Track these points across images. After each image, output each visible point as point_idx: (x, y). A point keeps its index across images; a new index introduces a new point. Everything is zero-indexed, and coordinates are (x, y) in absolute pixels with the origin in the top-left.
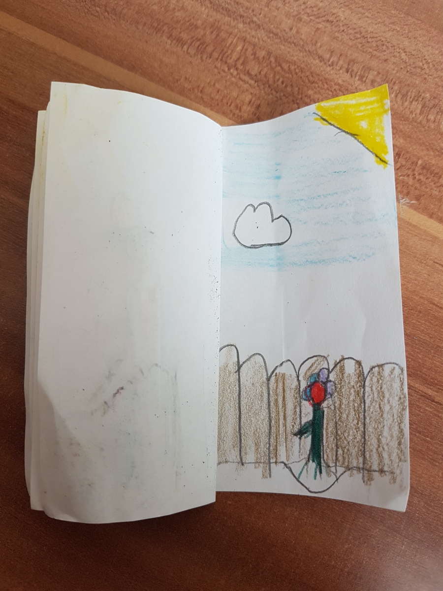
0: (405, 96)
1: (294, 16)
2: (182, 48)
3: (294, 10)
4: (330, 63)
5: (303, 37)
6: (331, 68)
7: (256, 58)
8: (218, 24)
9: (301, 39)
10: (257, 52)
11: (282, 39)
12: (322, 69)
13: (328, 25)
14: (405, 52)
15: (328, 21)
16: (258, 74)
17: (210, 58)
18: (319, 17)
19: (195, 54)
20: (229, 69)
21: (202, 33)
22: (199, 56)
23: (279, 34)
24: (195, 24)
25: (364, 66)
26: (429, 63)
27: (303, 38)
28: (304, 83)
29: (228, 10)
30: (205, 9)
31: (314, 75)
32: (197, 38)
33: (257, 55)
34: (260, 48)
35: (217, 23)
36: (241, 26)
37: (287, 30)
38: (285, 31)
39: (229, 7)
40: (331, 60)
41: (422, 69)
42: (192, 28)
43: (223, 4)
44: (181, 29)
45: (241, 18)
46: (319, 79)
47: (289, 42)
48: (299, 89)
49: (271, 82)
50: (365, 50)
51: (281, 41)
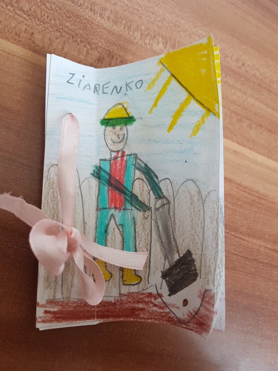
0: (129, 28)
6: (80, 7)
12: (74, 8)
25: (102, 7)
26: (142, 7)
31: (69, 12)
40: (79, 2)
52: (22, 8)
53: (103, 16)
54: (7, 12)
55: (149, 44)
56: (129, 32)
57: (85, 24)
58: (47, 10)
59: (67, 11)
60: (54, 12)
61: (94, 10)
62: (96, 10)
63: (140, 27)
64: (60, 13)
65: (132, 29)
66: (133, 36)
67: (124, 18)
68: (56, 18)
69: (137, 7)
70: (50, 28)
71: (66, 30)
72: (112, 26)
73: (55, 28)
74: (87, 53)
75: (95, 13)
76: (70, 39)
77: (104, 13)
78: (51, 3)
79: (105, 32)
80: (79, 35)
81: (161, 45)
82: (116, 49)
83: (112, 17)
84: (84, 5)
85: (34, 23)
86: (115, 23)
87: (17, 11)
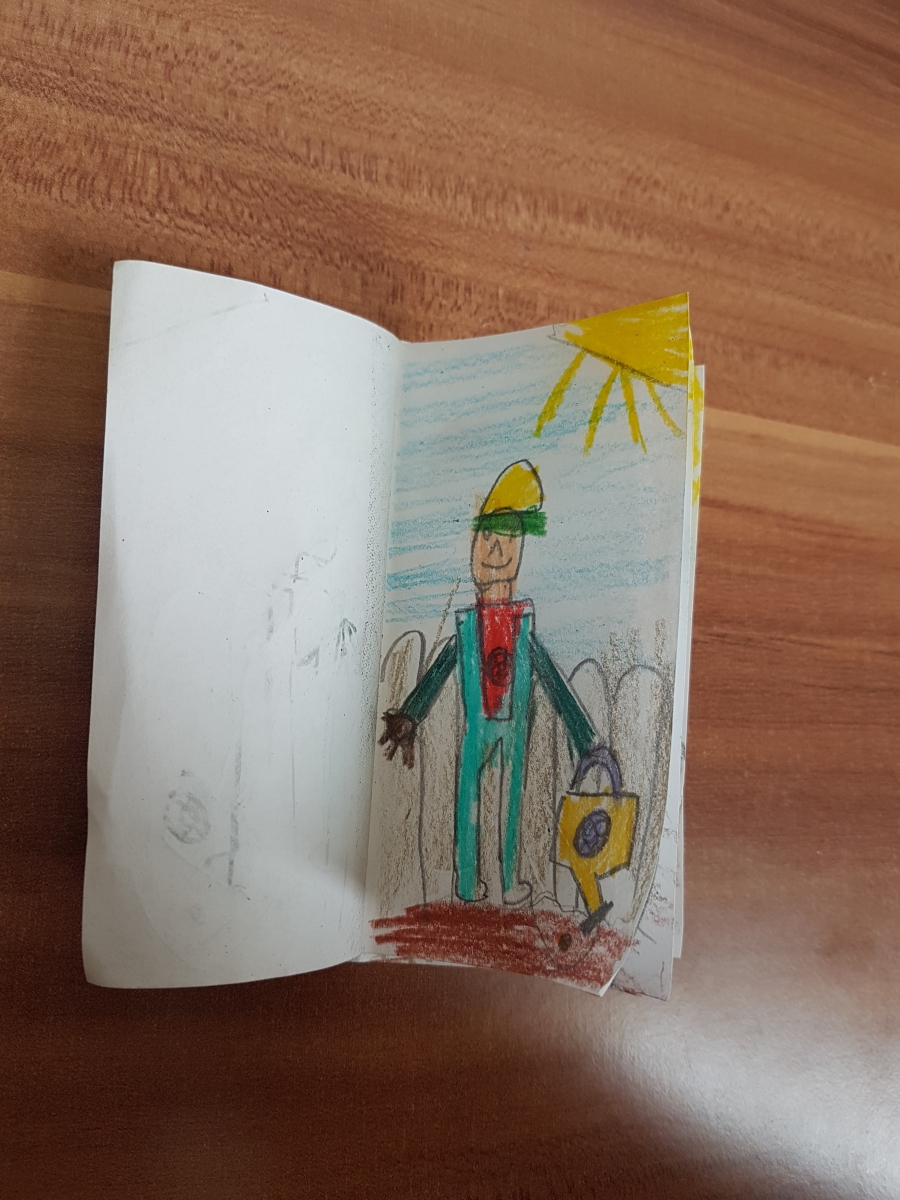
0: (442, 189)
1: (221, 90)
2: (49, 193)
3: (217, 78)
4: (312, 161)
5: (251, 124)
6: (317, 170)
7: (190, 182)
8: (96, 132)
9: (250, 129)
10: (187, 171)
11: (218, 135)
12: (304, 176)
13: (282, 94)
14: (416, 115)
15: (280, 87)
16: (205, 211)
17: (109, 200)
18: (262, 84)
19: (78, 200)
20: (152, 214)
21: (75, 157)
22: (88, 203)
23: (210, 128)
24: (53, 140)
25: (365, 155)
26: (456, 126)
27: (252, 128)
28: (285, 207)
29: (102, 101)
30: (60, 108)
31: (296, 190)
32: (68, 169)
33: (189, 177)
34: (189, 162)
35: (93, 131)
36: (138, 127)
37: (220, 117)
38: (217, 120)
39: (103, 95)
40: (312, 157)
41: (450, 138)
42: (52, 151)
43: (89, 92)
44: (30, 156)
45: (130, 110)
46: (306, 195)
47: (233, 139)
48: (282, 221)
49: (231, 220)
50: (356, 126)
51: (219, 141)
52: (189, 210)
53: (374, 177)
54: (157, 230)
55: (497, 219)
56: (444, 203)
57: (340, 209)
58: (245, 199)
59: (290, 187)
60: (262, 199)
61: (351, 167)
62: (355, 164)
63: (466, 181)
64: (277, 199)
65: (448, 191)
66: (456, 209)
67: (423, 169)
68: (270, 215)
69: (445, 130)
70: (263, 243)
71: (302, 237)
72: (402, 196)
73: (276, 240)
74: (365, 283)
75: (356, 174)
76: (316, 258)
77: (374, 169)
78: (247, 177)
79: (389, 217)
80: (335, 243)
81: (524, 215)
82: (427, 254)
83: (395, 172)
84: (323, 162)
85: (225, 241)
86: (406, 186)
87: (180, 222)
